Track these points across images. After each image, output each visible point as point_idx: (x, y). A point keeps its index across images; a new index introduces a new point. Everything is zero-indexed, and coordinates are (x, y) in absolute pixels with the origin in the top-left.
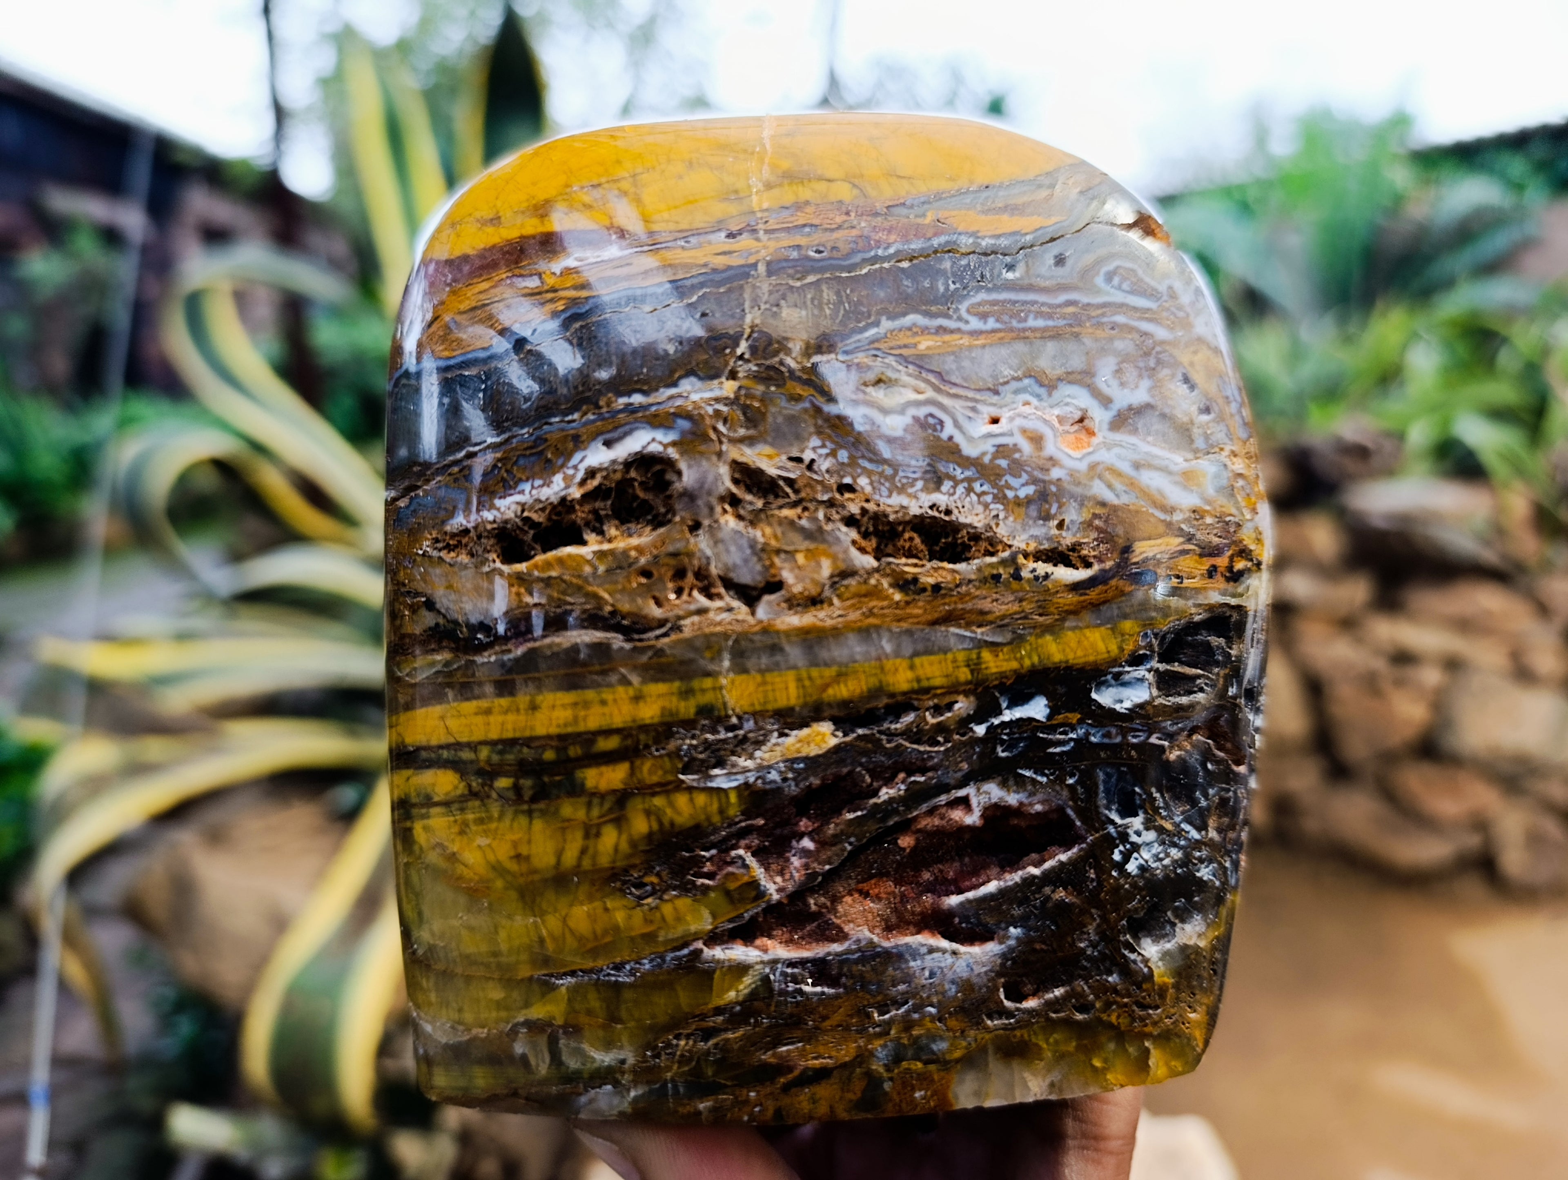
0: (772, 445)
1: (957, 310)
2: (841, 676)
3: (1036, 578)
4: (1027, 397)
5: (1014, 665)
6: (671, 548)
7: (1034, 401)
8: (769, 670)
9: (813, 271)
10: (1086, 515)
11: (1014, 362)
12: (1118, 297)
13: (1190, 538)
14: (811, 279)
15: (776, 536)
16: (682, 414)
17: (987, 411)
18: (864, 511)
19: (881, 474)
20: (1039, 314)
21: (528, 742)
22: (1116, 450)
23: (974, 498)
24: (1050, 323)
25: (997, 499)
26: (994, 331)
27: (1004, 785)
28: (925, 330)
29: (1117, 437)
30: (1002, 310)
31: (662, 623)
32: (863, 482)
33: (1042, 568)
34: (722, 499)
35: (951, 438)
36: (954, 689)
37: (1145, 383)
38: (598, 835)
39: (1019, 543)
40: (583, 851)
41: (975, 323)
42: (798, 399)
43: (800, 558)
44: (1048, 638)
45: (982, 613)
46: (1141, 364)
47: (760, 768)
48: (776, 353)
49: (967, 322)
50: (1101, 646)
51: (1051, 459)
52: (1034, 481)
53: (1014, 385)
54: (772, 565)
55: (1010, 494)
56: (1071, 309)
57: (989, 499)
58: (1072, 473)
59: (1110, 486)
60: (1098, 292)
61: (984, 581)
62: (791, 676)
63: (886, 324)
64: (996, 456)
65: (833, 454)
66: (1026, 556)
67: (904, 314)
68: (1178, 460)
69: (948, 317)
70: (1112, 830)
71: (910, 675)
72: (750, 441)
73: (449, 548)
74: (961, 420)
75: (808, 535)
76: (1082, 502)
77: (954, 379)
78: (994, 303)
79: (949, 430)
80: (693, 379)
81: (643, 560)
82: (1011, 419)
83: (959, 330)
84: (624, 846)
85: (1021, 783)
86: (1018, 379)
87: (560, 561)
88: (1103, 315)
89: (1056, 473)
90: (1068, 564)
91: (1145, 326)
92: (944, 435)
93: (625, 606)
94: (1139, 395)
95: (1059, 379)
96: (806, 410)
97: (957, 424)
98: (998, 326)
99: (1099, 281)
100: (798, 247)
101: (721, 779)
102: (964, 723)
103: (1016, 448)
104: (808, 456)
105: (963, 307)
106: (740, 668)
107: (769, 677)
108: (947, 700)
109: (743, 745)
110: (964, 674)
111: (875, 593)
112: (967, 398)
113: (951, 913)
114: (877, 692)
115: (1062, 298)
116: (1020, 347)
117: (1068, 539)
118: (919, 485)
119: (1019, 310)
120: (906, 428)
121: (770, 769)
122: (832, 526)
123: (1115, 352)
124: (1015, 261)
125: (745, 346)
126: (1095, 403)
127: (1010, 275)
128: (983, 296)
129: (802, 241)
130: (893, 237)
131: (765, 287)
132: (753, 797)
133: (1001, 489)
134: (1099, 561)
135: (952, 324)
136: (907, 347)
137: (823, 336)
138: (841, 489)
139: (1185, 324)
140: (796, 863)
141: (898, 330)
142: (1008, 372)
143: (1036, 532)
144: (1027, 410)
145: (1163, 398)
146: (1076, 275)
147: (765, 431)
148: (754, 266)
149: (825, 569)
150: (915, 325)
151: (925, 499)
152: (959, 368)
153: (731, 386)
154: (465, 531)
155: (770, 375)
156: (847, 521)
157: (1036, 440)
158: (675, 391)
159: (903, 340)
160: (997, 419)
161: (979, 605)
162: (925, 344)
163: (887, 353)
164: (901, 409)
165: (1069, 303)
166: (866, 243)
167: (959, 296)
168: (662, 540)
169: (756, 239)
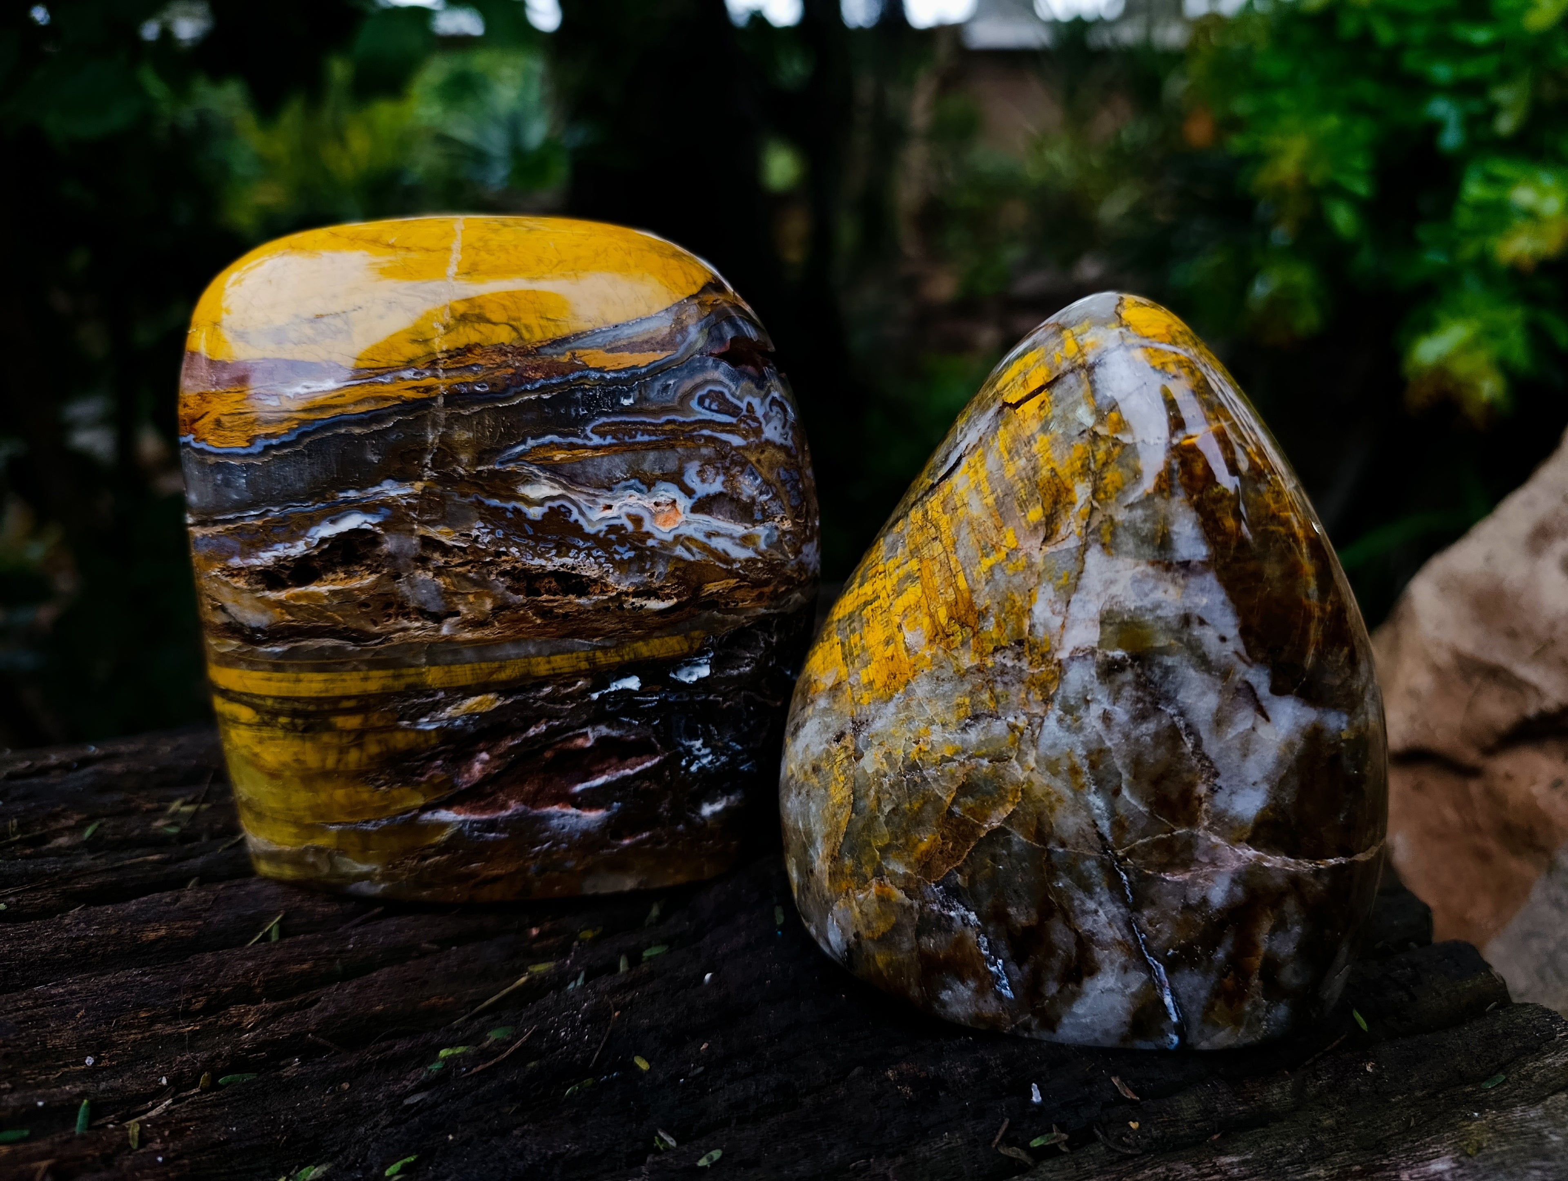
0: (449, 526)
1: (583, 431)
2: (501, 668)
3: (634, 608)
4: (633, 492)
5: (618, 659)
6: (382, 591)
7: (638, 495)
8: (452, 663)
9: (478, 402)
10: (670, 569)
11: (624, 467)
12: (708, 415)
13: (743, 578)
14: (477, 409)
15: (453, 585)
16: (384, 504)
17: (602, 502)
18: (514, 568)
19: (526, 545)
20: (645, 432)
21: (298, 699)
22: (695, 525)
23: (592, 560)
24: (654, 438)
25: (608, 560)
26: (610, 445)
27: (608, 726)
28: (559, 447)
29: (697, 517)
30: (615, 430)
31: (378, 635)
32: (513, 550)
33: (638, 602)
34: (415, 559)
35: (576, 521)
36: (578, 674)
37: (721, 478)
38: (348, 752)
39: (623, 587)
40: (339, 761)
41: (596, 440)
42: (468, 495)
43: (471, 598)
44: (641, 643)
45: (597, 629)
46: (719, 465)
47: (449, 718)
48: (450, 463)
49: (591, 439)
50: (677, 647)
51: (648, 533)
52: (634, 548)
53: (624, 483)
54: (452, 602)
55: (617, 557)
56: (668, 427)
57: (602, 560)
58: (662, 542)
59: (688, 550)
60: (692, 411)
61: (597, 611)
62: (468, 667)
63: (531, 443)
64: (608, 532)
65: (492, 532)
66: (627, 594)
67: (544, 435)
68: (739, 529)
69: (577, 436)
70: (681, 749)
71: (547, 666)
72: (433, 523)
73: (233, 576)
74: (584, 508)
75: (474, 583)
76: (670, 559)
77: (580, 480)
78: (610, 424)
79: (575, 515)
80: (390, 481)
81: (363, 597)
82: (620, 508)
83: (584, 447)
84: (365, 759)
85: (621, 725)
86: (627, 480)
87: (307, 596)
88: (694, 430)
89: (650, 542)
90: (658, 597)
91: (724, 437)
92: (572, 519)
93: (354, 626)
94: (716, 486)
95: (658, 478)
96: (472, 502)
97: (582, 513)
98: (614, 441)
99: (694, 404)
100: (466, 384)
101: (426, 724)
102: (584, 693)
103: (623, 527)
104: (475, 533)
105: (588, 429)
106: (432, 662)
107: (453, 668)
108: (573, 680)
109: (438, 706)
110: (584, 665)
111: (524, 619)
112: (588, 494)
113: (577, 795)
114: (526, 676)
115: (664, 419)
116: (629, 456)
117: (657, 584)
118: (554, 552)
119: (630, 429)
120: (544, 515)
121: (456, 719)
122: (493, 577)
123: (701, 457)
124: (631, 390)
125: (428, 459)
126: (682, 494)
127: (626, 402)
128: (604, 419)
129: (470, 378)
130: (539, 375)
131: (442, 415)
132: (446, 734)
133: (611, 554)
134: (677, 595)
135: (580, 441)
136: (545, 458)
137: (485, 451)
138: (498, 554)
139: (758, 432)
140: (477, 766)
141: (540, 446)
142: (619, 474)
143: (635, 580)
144: (632, 501)
145: (734, 488)
146: (676, 399)
147: (443, 517)
148: (434, 399)
149: (488, 605)
150: (552, 442)
151: (558, 561)
152: (584, 472)
153: (419, 486)
154: (242, 569)
155: (446, 479)
156: (504, 573)
157: (637, 520)
158: (377, 489)
159: (543, 453)
160: (609, 507)
161: (595, 625)
162: (559, 456)
163: (531, 463)
164: (541, 503)
165: (669, 422)
166: (519, 380)
167: (586, 420)
168: (375, 585)
169: (437, 377)
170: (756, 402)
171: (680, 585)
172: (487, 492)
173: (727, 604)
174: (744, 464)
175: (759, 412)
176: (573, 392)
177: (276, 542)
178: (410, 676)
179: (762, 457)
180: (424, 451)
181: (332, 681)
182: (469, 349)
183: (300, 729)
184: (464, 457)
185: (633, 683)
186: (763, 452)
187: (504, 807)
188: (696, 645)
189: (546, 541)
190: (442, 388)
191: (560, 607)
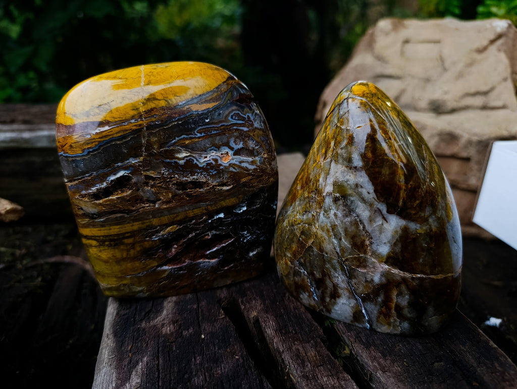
0: (154, 170)
1: (194, 132)
2: (177, 216)
3: (219, 190)
4: (213, 151)
5: (216, 208)
6: (134, 195)
7: (215, 152)
8: (161, 216)
9: (158, 128)
10: (229, 175)
11: (209, 143)
12: (235, 122)
13: (253, 175)
14: (157, 130)
15: (158, 190)
16: (131, 166)
17: (204, 156)
18: (177, 182)
19: (180, 174)
20: (214, 130)
21: (111, 235)
22: (235, 160)
23: (203, 176)
24: (218, 132)
25: (208, 175)
26: (204, 136)
27: (215, 231)
28: (186, 139)
29: (236, 157)
30: (204, 131)
31: (134, 211)
32: (176, 176)
33: (220, 188)
34: (144, 183)
35: (196, 163)
36: (203, 215)
37: (242, 143)
38: (130, 251)
39: (214, 184)
40: (127, 254)
41: (199, 135)
42: (158, 159)
43: (164, 194)
44: (222, 202)
45: (207, 199)
46: (241, 138)
47: (162, 235)
48: (151, 149)
49: (197, 135)
50: (235, 202)
51: (220, 164)
52: (216, 170)
53: (210, 149)
54: (158, 196)
55: (211, 174)
56: (222, 128)
57: (206, 175)
58: (225, 167)
59: (234, 168)
60: (229, 120)
61: (207, 193)
62: (166, 217)
63: (177, 139)
64: (207, 166)
65: (168, 171)
66: (216, 186)
67: (181, 136)
68: (250, 159)
69: (192, 134)
70: (240, 235)
71: (193, 213)
72: (148, 170)
73: (83, 197)
75: (165, 189)
76: (228, 172)
77: (195, 149)
78: (202, 129)
79: (195, 161)
80: (132, 158)
81: (128, 198)
82: (210, 157)
83: (195, 138)
84: (136, 252)
85: (219, 230)
86: (211, 147)
87: (109, 200)
88: (231, 127)
89: (221, 167)
90: (226, 186)
91: (241, 128)
92: (194, 163)
93: (126, 208)
94: (241, 146)
95: (221, 145)
96: (160, 162)
97: (197, 160)
99: (230, 118)
100: (153, 122)
101: (155, 238)
102: (206, 220)
103: (211, 163)
104: (162, 172)
105: (196, 132)
106: (154, 217)
107: (161, 218)
108: (201, 217)
109: (158, 231)
110: (205, 211)
111: (183, 198)
112: (199, 154)
113: (207, 255)
114: (186, 217)
115: (220, 125)
116: (210, 139)
117: (225, 181)
118: (190, 175)
119: (209, 130)
120: (185, 163)
121: (164, 235)
122: (171, 186)
123: (234, 136)
124: (208, 116)
125: (143, 149)
126: (230, 150)
127: (207, 121)
128: (201, 128)
129: (154, 119)
130: (176, 115)
131: (146, 134)
132: (162, 240)
133: (209, 173)
134: (232, 184)
135: (194, 136)
136: (183, 143)
137: (162, 144)
138: (171, 178)
139: (252, 125)
140: (173, 250)
141: (181, 139)
142: (208, 146)
143: (218, 181)
144: (213, 154)
145: (247, 145)
146: (224, 117)
147: (151, 168)
148: (143, 128)
149: (170, 195)
150: (184, 138)
151: (191, 178)
152: (196, 146)
153: (142, 158)
154: (86, 194)
155: (150, 155)
156: (174, 184)
157: (216, 160)
158: (128, 161)
159: (182, 142)
160: (206, 157)
161: (207, 197)
162: (187, 142)
163: (178, 146)
164: (183, 159)
165: (222, 126)
166: (170, 118)
167: (194, 129)
168: (131, 194)
169: (142, 121)
170: (250, 115)
171: (233, 180)
172: (164, 157)
173: (249, 185)
174: (249, 137)
175: (252, 118)
176: (189, 120)
177: (96, 184)
178: (147, 223)
179: (255, 133)
180: (142, 146)
181: (121, 228)
182: (152, 110)
183: (113, 245)
184: (156, 147)
185: (222, 215)
186: (254, 132)
187: (184, 262)
188: (241, 200)
189: (187, 171)
190: (145, 124)
191: (194, 193)
